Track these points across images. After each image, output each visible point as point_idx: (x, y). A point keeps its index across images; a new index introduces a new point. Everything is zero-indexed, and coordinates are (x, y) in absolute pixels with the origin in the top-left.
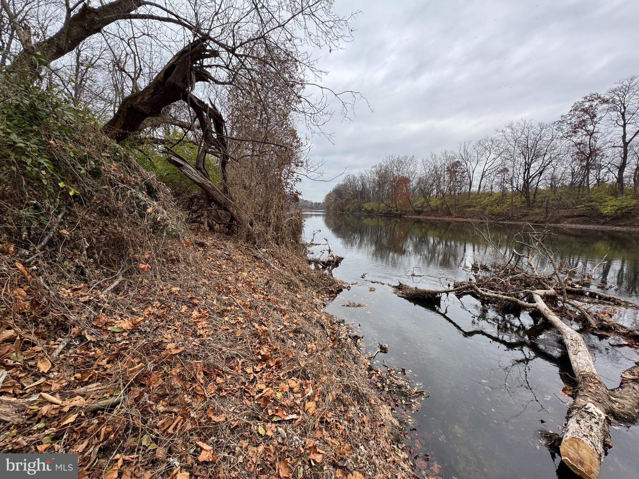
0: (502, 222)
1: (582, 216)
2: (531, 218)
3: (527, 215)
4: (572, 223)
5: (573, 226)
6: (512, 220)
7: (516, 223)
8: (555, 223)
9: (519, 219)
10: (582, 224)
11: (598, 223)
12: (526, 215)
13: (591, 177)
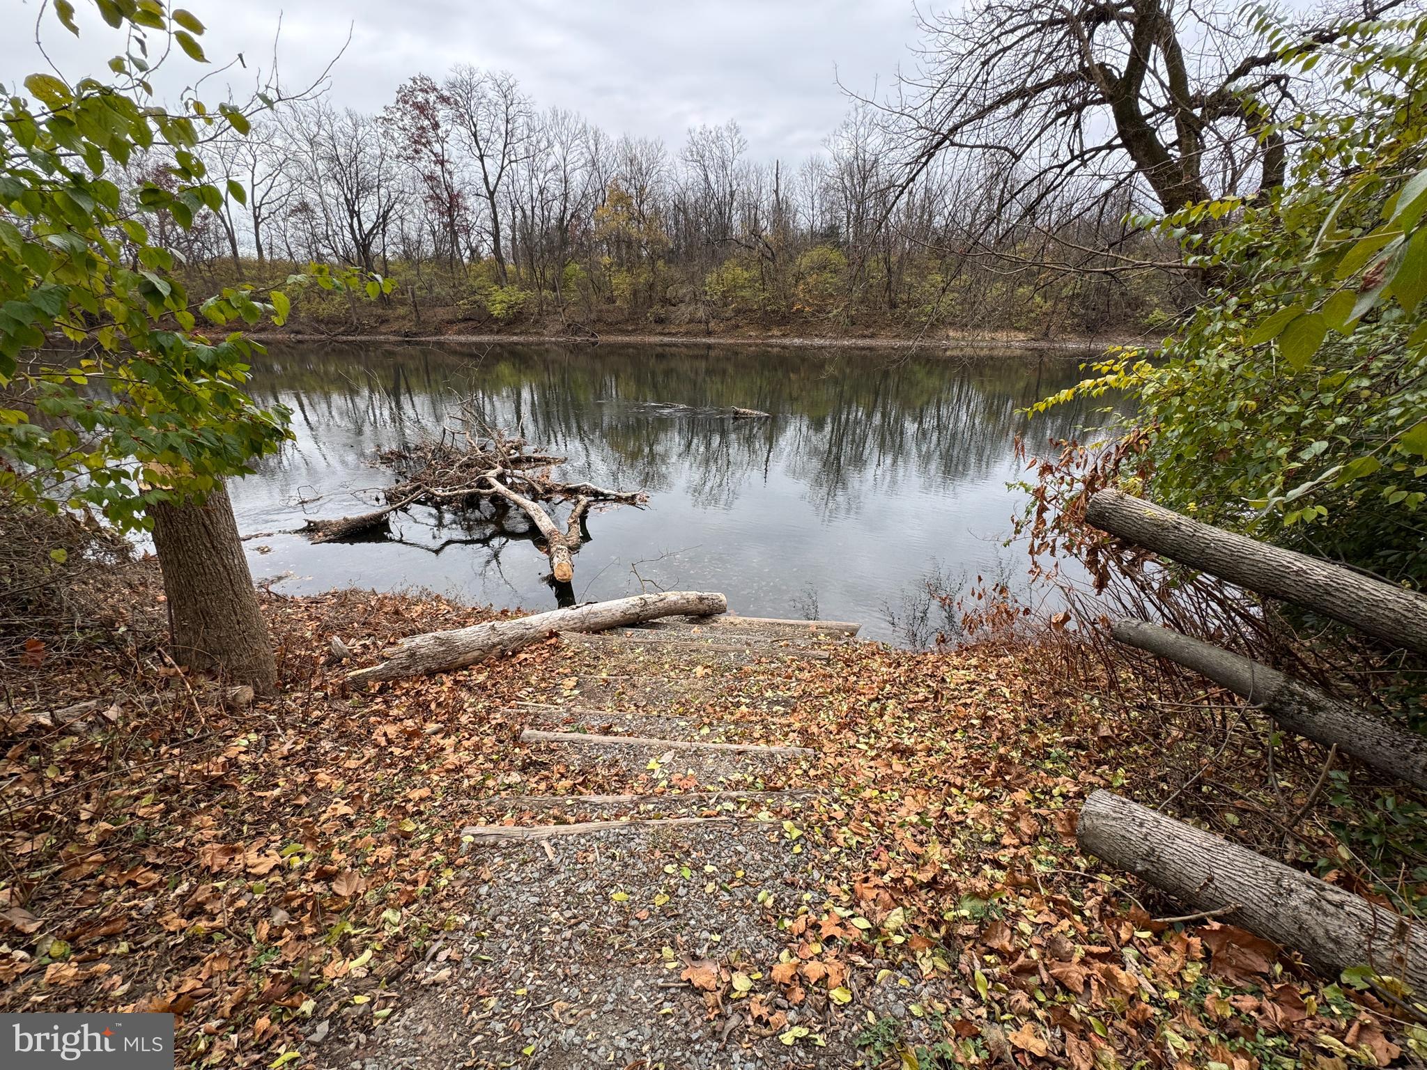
0: (344, 338)
1: (470, 319)
2: (395, 327)
3: (387, 321)
4: (459, 333)
5: (462, 338)
6: (361, 333)
7: (373, 338)
8: (436, 334)
9: (373, 330)
10: (473, 334)
11: (491, 332)
12: (384, 321)
13: (462, 244)
